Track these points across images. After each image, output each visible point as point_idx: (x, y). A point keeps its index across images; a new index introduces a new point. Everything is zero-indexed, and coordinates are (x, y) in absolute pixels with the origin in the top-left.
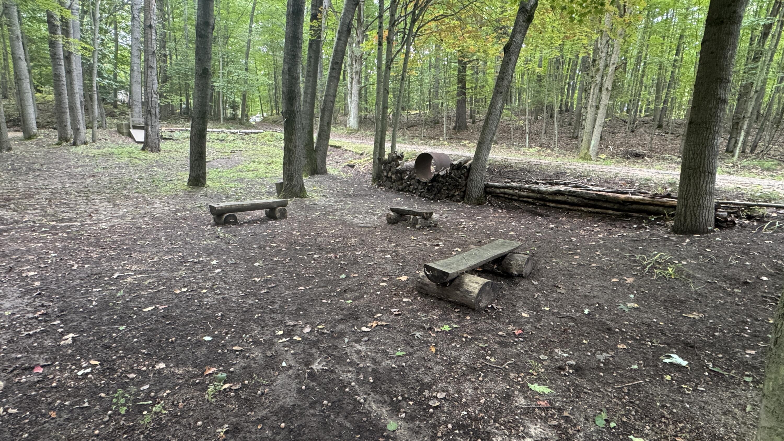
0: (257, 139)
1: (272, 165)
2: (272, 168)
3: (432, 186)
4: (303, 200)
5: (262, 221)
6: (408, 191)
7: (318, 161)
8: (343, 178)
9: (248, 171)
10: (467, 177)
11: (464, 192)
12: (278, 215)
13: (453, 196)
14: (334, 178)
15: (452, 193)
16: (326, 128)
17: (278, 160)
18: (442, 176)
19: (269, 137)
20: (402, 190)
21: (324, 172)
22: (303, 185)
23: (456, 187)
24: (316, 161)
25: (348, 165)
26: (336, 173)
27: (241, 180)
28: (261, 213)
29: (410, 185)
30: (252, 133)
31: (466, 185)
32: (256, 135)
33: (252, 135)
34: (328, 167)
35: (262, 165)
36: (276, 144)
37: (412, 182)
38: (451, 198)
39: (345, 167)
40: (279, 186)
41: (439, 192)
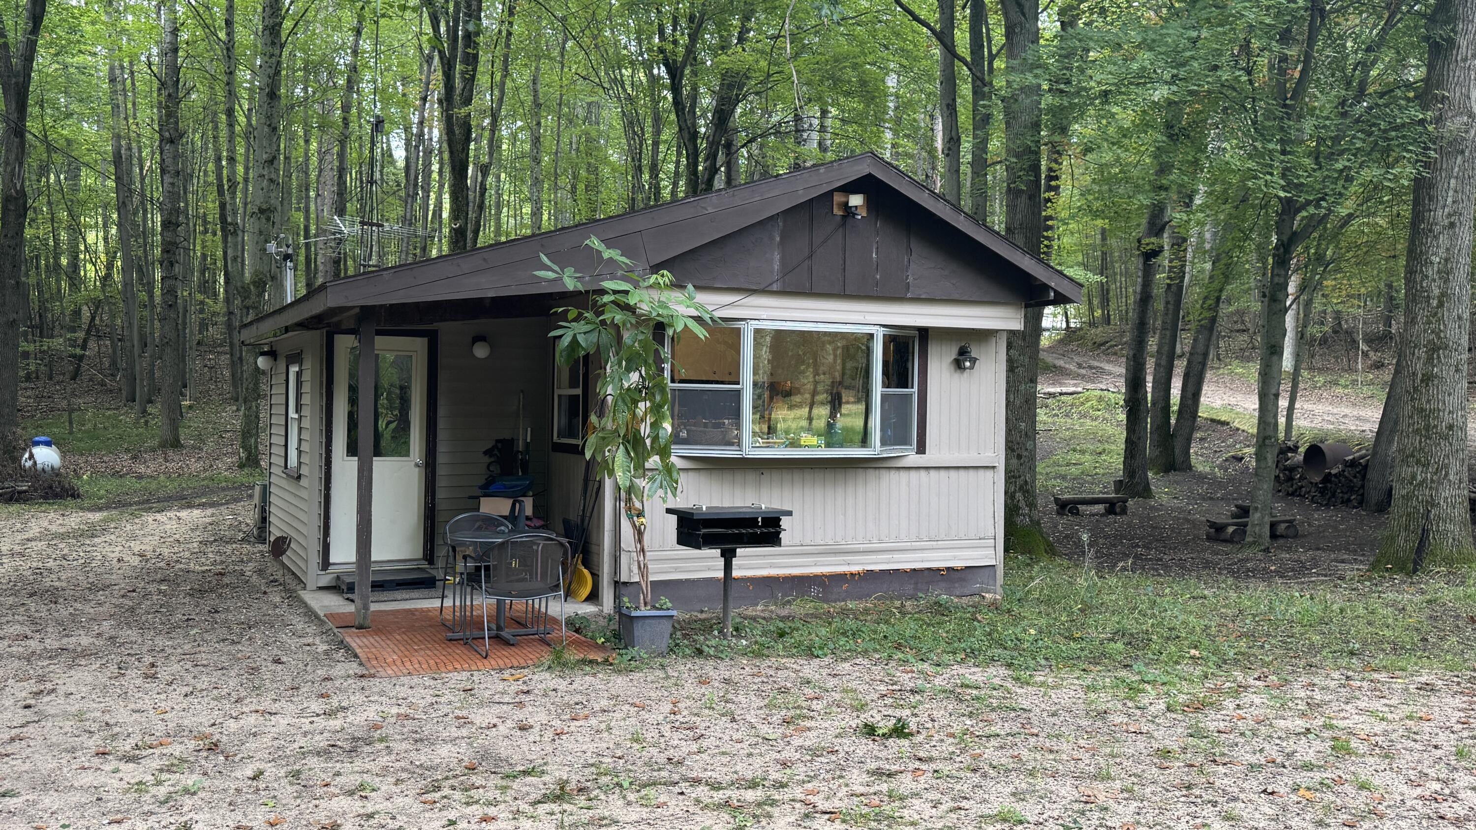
0: (1072, 405)
1: (1104, 457)
2: (1105, 461)
3: (1325, 488)
4: (1147, 501)
5: (1102, 515)
6: (1300, 495)
7: (1177, 451)
8: (1216, 477)
9: (1068, 465)
10: (1364, 477)
11: (1363, 495)
12: (1118, 510)
13: (1349, 500)
14: (1201, 478)
15: (1346, 496)
16: (1190, 402)
17: (1113, 447)
18: (1335, 475)
19: (1095, 403)
20: (1293, 494)
21: (1186, 466)
22: (1148, 484)
23: (1351, 489)
24: (1173, 452)
25: (1233, 457)
26: (1207, 469)
27: (1064, 477)
28: (1100, 508)
29: (1302, 487)
30: (1061, 394)
31: (1363, 486)
32: (1070, 397)
33: (1063, 398)
34: (1193, 460)
35: (1088, 456)
36: (1107, 416)
37: (1304, 483)
38: (1346, 502)
39: (1227, 460)
40: (1119, 484)
41: (1334, 495)
